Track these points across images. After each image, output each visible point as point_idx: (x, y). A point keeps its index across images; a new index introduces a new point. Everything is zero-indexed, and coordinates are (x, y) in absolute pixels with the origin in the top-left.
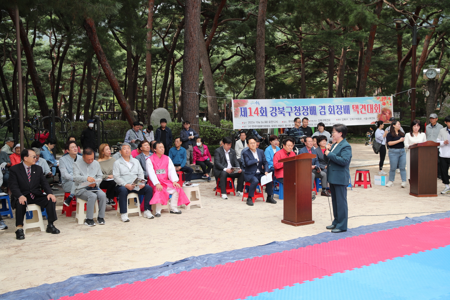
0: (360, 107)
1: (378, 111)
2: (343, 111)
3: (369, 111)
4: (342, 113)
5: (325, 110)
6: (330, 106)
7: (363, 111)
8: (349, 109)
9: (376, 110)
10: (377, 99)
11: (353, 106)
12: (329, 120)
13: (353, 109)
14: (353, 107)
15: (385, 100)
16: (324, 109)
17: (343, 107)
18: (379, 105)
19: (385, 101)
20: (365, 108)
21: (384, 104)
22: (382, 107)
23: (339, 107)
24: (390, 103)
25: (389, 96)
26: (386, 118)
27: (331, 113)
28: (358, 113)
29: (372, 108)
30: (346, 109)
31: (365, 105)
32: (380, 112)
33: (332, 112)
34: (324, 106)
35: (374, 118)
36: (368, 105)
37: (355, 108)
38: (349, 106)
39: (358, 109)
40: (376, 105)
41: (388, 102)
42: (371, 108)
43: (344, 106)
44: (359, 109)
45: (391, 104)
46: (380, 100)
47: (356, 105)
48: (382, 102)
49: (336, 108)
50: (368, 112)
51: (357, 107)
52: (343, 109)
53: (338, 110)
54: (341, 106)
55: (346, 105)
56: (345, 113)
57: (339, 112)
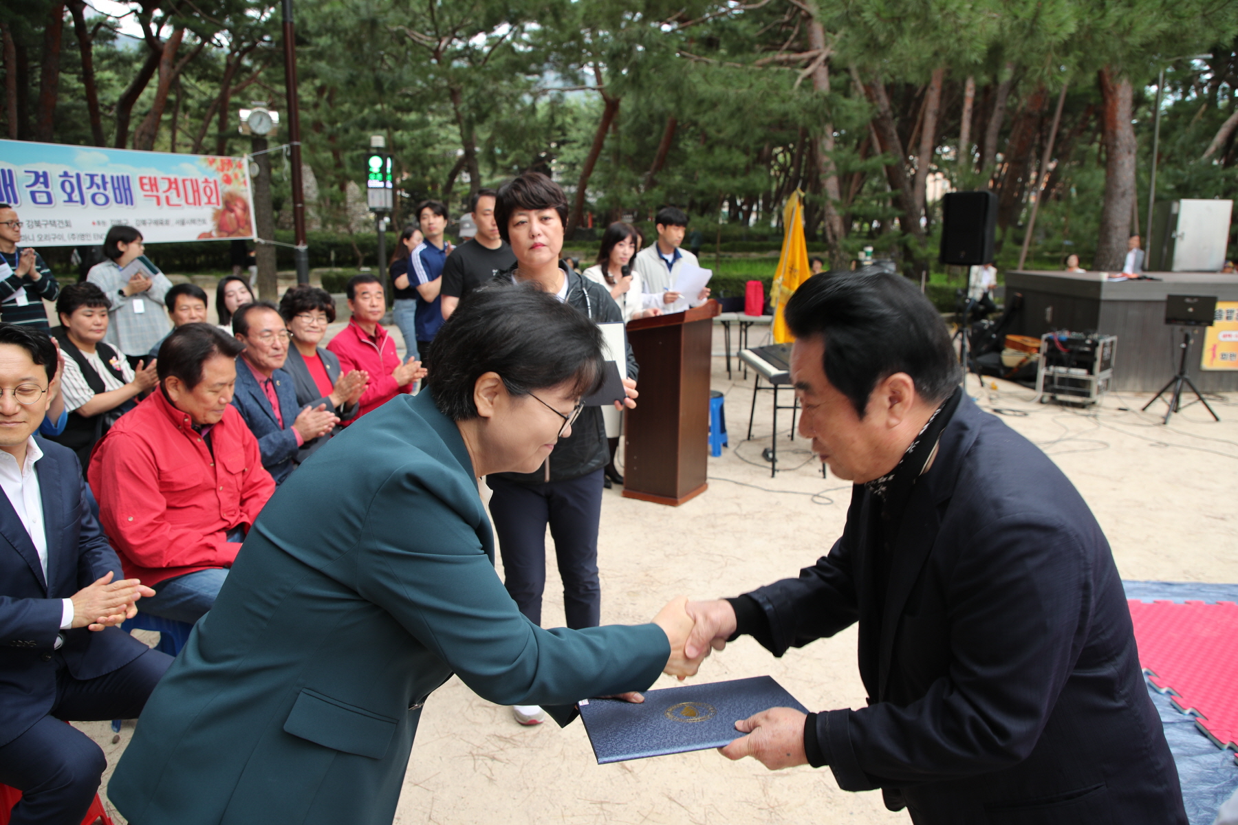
0: (163, 186)
1: (214, 200)
2: (111, 196)
3: (191, 200)
4: (107, 200)
5: (47, 186)
6: (66, 174)
7: (172, 194)
8: (130, 189)
9: (209, 198)
10: (207, 163)
11: (141, 179)
12: (68, 224)
13: (142, 189)
14: (142, 185)
15: (228, 169)
16: (46, 184)
17: (108, 179)
18: (215, 182)
19: (230, 173)
20: (177, 189)
21: (228, 180)
22: (225, 188)
23: (98, 180)
24: (242, 180)
25: (238, 159)
26: (235, 222)
27: (70, 200)
28: (159, 203)
29: (196, 191)
30: (119, 188)
31: (176, 180)
32: (218, 204)
33: (76, 196)
34: (45, 175)
35: (204, 222)
36: (184, 181)
37: (147, 187)
38: (128, 177)
39: (157, 191)
40: (206, 181)
41: (236, 176)
42: (194, 192)
43: (112, 178)
44: (161, 190)
45: (245, 183)
46: (218, 168)
47: (150, 179)
48: (221, 174)
49: (86, 183)
50: (187, 201)
51: (154, 184)
52: (109, 186)
53: (94, 190)
54: (103, 177)
55: (120, 175)
56: (119, 199)
57: (97, 197)
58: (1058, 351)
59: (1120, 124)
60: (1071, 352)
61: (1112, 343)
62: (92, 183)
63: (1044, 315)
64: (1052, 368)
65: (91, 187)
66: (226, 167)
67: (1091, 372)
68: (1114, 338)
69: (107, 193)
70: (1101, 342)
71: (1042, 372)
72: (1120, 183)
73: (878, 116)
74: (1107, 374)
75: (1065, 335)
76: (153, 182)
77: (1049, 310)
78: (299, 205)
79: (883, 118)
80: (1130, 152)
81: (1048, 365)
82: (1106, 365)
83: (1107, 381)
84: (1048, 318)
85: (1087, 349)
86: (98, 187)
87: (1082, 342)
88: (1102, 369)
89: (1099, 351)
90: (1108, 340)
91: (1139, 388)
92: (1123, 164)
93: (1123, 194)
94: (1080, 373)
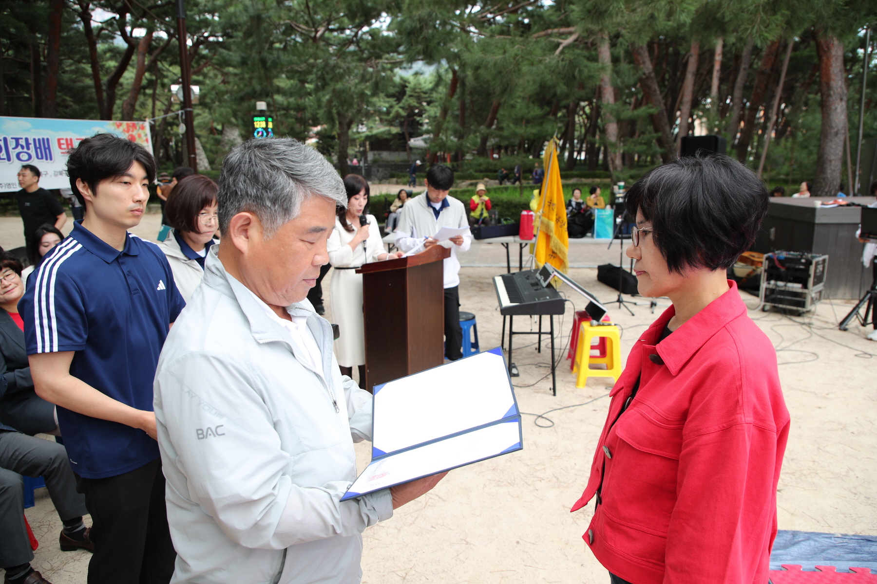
2: (33, 154)
4: (30, 156)
8: (49, 148)
10: (115, 127)
11: (59, 140)
13: (60, 147)
14: (60, 145)
15: (133, 131)
17: (31, 141)
19: (134, 133)
23: (22, 142)
24: (144, 138)
25: (141, 123)
30: (40, 148)
33: (3, 155)
37: (64, 146)
38: (48, 139)
41: (139, 136)
43: (34, 140)
45: (147, 140)
46: (124, 130)
47: (67, 140)
48: (127, 134)
49: (12, 144)
51: (70, 144)
52: (32, 146)
53: (19, 149)
54: (27, 140)
55: (41, 138)
56: (40, 157)
57: (21, 156)
58: (777, 269)
59: (833, 77)
60: (788, 269)
61: (824, 261)
62: (17, 144)
63: (769, 234)
64: (772, 282)
65: (16, 147)
66: (131, 129)
67: (805, 286)
68: (826, 257)
69: (29, 152)
70: (814, 262)
71: (764, 285)
72: (834, 125)
73: (644, 77)
74: (820, 287)
75: (783, 254)
76: (69, 142)
77: (773, 230)
78: (193, 156)
79: (648, 78)
80: (841, 100)
81: (768, 279)
82: (818, 280)
83: (820, 292)
84: (772, 237)
85: (802, 267)
86: (23, 147)
87: (797, 261)
88: (815, 284)
89: (812, 268)
90: (820, 259)
91: (848, 296)
92: (836, 109)
93: (836, 134)
94: (796, 287)
